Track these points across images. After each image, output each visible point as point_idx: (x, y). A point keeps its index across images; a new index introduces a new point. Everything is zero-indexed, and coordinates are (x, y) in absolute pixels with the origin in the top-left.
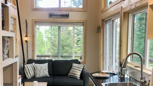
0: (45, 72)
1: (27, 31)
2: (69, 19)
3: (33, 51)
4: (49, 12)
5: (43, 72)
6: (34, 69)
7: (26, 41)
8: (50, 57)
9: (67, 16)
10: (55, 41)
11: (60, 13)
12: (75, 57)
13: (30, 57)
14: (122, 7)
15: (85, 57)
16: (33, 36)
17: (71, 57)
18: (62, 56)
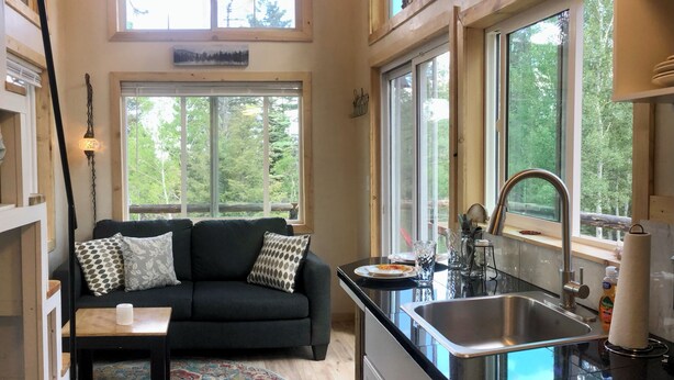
0: (162, 267)
1: (90, 115)
2: (247, 70)
3: (117, 189)
4: (171, 45)
5: (156, 266)
6: (121, 257)
7: (89, 154)
8: (178, 210)
9: (241, 58)
10: (197, 161)
11: (213, 48)
12: (273, 210)
13: (105, 214)
14: (456, 9)
15: (310, 208)
16: (116, 137)
17: (260, 210)
18: (223, 209)
